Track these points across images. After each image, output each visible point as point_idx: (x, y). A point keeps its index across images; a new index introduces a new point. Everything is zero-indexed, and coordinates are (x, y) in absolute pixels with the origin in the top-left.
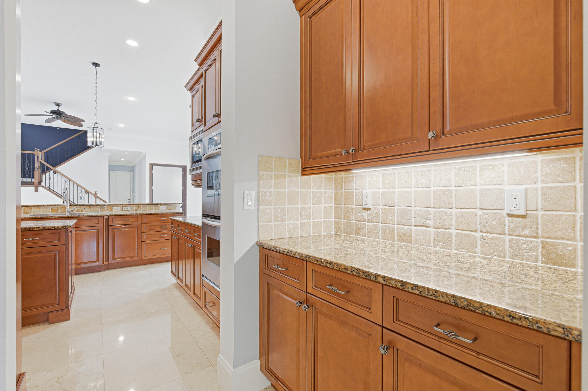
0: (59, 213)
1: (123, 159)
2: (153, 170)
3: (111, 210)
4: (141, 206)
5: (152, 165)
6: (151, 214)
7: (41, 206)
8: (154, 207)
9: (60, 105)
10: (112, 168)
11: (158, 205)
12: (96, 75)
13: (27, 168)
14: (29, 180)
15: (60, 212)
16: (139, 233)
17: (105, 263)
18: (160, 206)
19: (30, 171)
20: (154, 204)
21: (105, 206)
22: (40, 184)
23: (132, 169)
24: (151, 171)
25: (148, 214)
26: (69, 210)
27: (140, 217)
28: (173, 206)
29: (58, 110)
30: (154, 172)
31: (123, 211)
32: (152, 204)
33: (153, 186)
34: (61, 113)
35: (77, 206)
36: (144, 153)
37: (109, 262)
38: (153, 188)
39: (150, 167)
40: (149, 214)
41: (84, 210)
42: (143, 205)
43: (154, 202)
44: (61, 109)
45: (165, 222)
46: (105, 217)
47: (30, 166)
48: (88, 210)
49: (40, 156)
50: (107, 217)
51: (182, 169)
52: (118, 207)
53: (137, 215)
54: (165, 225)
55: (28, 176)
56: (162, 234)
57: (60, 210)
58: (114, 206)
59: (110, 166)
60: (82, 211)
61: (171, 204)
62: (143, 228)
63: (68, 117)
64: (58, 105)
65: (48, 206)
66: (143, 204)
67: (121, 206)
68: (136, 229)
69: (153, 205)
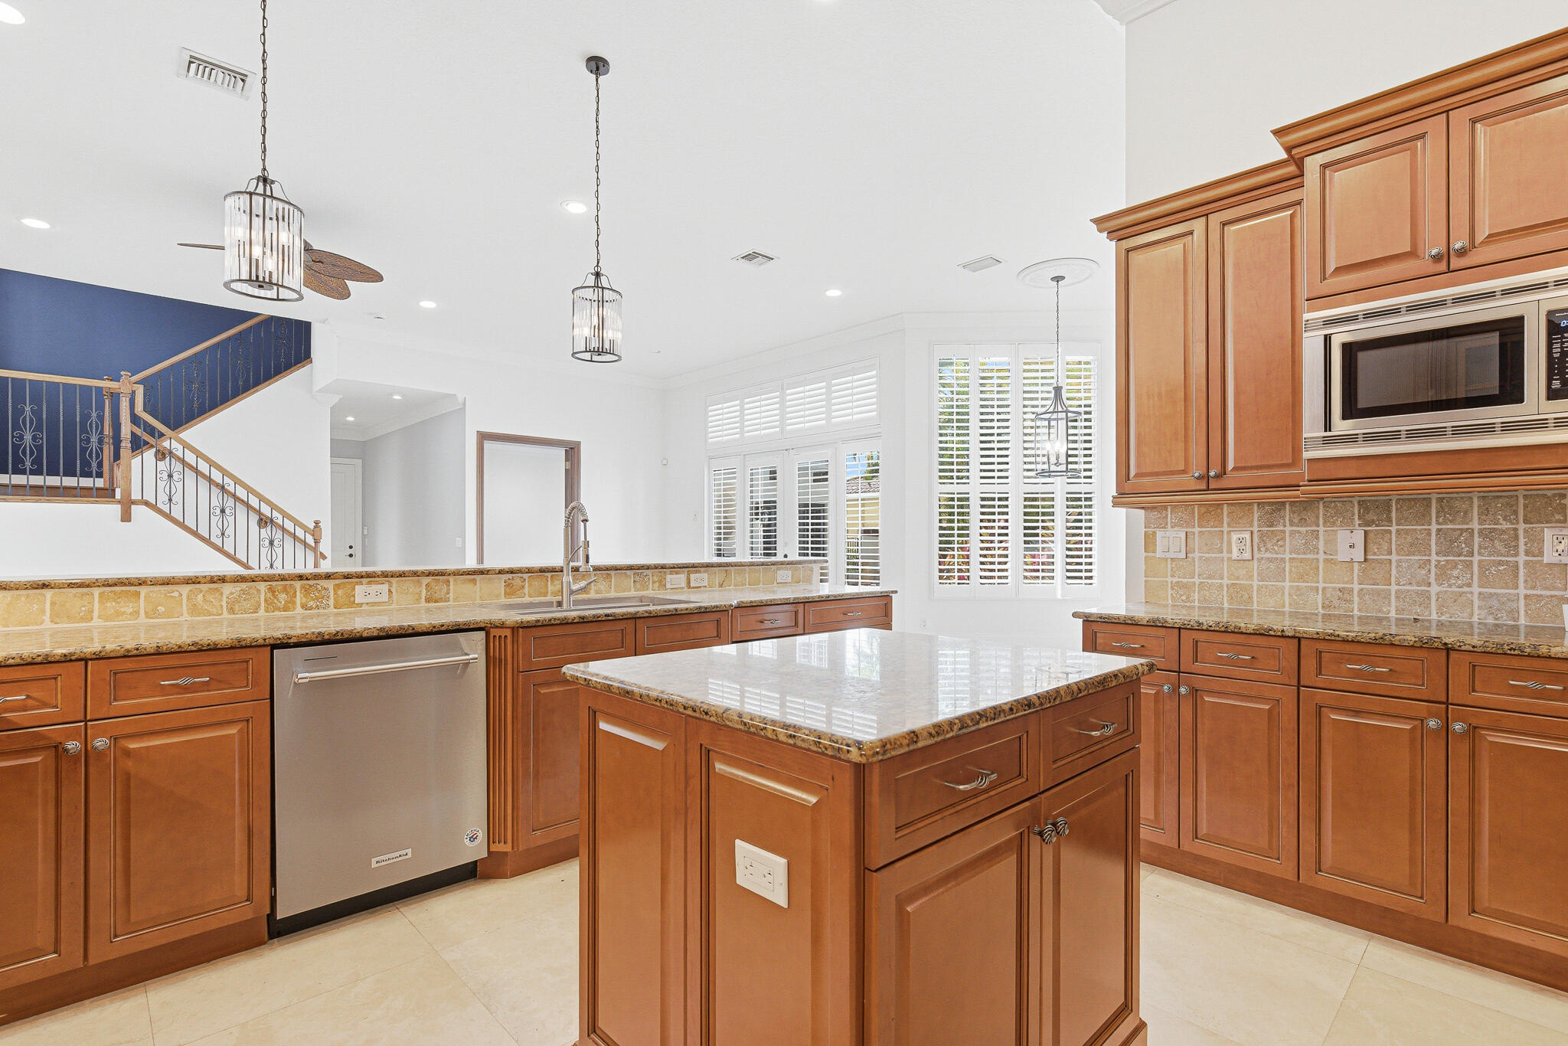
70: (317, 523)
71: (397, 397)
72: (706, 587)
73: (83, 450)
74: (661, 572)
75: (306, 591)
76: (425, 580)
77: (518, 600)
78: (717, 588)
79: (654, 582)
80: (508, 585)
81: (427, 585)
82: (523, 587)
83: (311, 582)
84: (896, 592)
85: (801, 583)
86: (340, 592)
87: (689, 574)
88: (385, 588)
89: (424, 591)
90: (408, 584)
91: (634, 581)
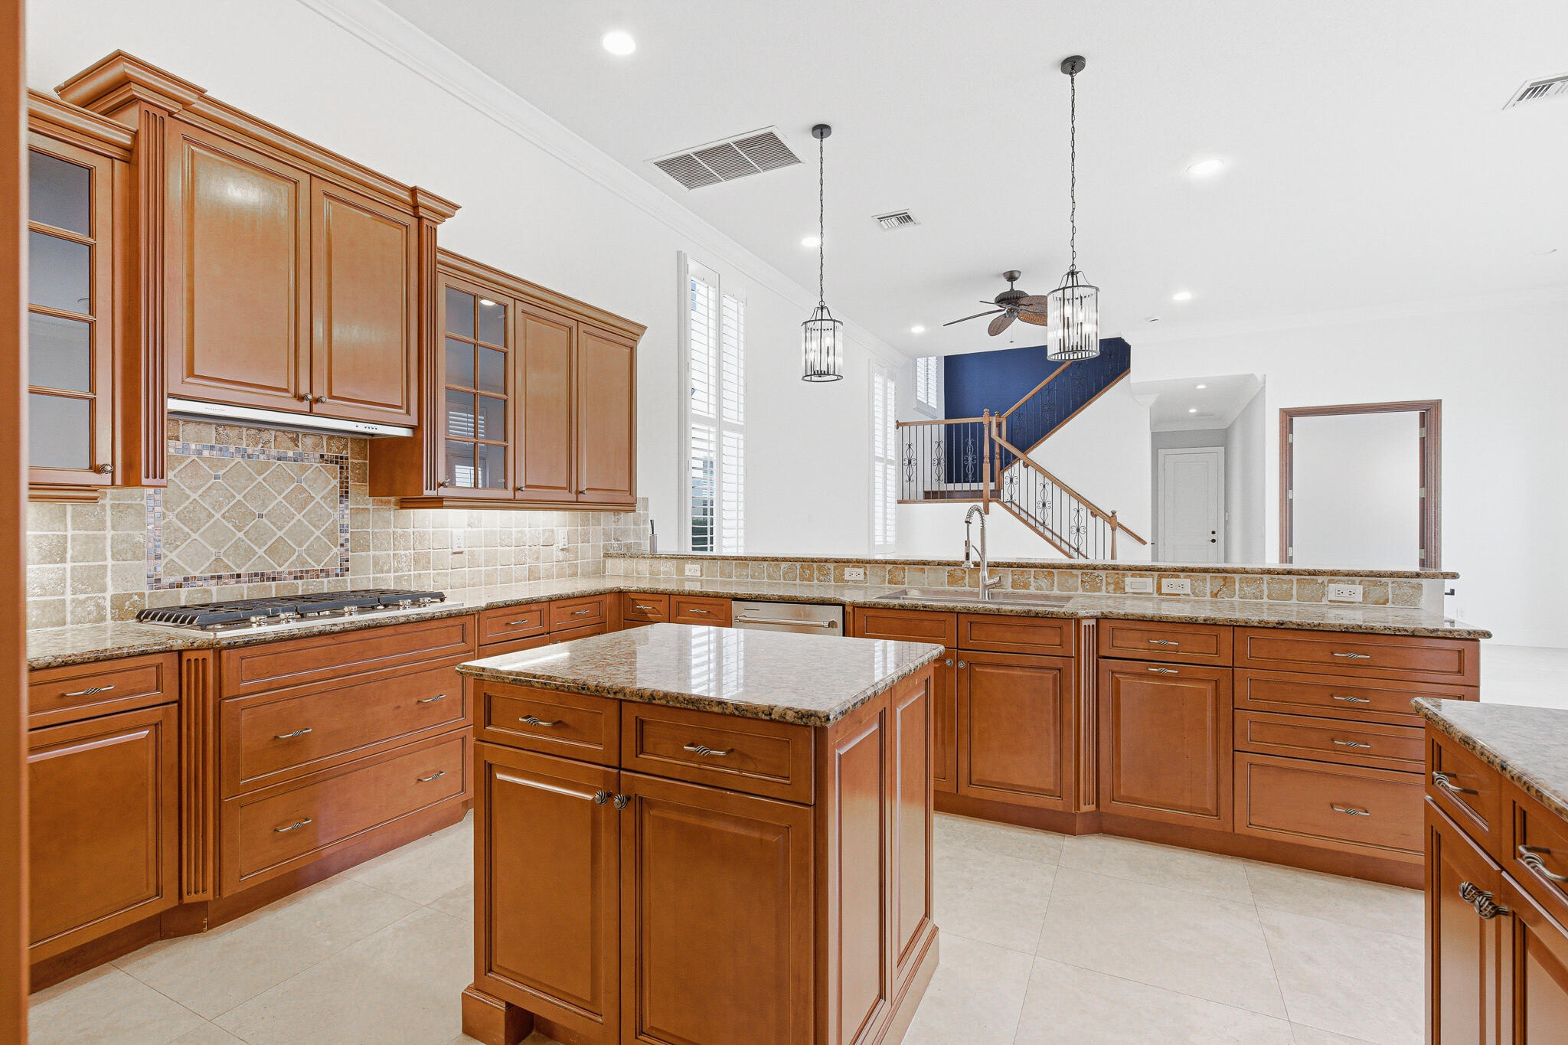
0: (967, 588)
1: (1193, 411)
2: (1291, 432)
3: (1119, 587)
4: (1237, 577)
5: (1288, 417)
6: (1280, 626)
7: (925, 563)
8: (1295, 587)
9: (1017, 275)
10: (1161, 441)
11: (1320, 579)
12: (1073, 102)
13: (970, 459)
14: (974, 486)
15: (969, 586)
16: (1225, 711)
17: (1084, 808)
18: (1330, 582)
19: (975, 465)
20: (1298, 573)
21: (1097, 572)
22: (996, 495)
23: (1222, 438)
24: (1287, 437)
25: (1263, 627)
26: (988, 582)
27: (1226, 636)
28: (1400, 587)
29: (1012, 289)
30: (1296, 438)
31: (1161, 594)
32: (1289, 573)
33: (1291, 488)
34: (1017, 298)
35: (1012, 567)
36: (1260, 379)
37: (1098, 806)
38: (1296, 494)
39: (1281, 422)
40: (1274, 628)
41: (1033, 584)
42: (1247, 573)
43: (1296, 565)
44: (1018, 286)
45: (1360, 672)
46: (1084, 623)
47: (975, 453)
48: (1044, 582)
49: (993, 427)
50: (1093, 622)
51: (1416, 414)
52: (1141, 576)
53: (1211, 624)
54: (1363, 692)
55: (974, 475)
56: (1345, 735)
57: (969, 578)
58: (1129, 573)
59: (1155, 436)
60: (1026, 586)
61: (1392, 575)
62: (1243, 689)
63: (1033, 302)
64: (1011, 277)
65: (939, 564)
66: (1245, 572)
67: (1156, 574)
68: (1209, 688)
69: (1294, 578)
70: (1113, 513)
71: (1201, 387)
72: (1188, 595)
73: (965, 466)
74: (1118, 574)
75: (820, 569)
76: (889, 567)
77: (959, 589)
78: (1208, 597)
79: (1108, 584)
80: (951, 575)
81: (889, 571)
82: (963, 578)
83: (822, 564)
84: (1487, 635)
85: (1389, 605)
86: (836, 571)
87: (1160, 579)
88: (861, 571)
89: (887, 576)
90: (877, 568)
91: (1082, 581)
